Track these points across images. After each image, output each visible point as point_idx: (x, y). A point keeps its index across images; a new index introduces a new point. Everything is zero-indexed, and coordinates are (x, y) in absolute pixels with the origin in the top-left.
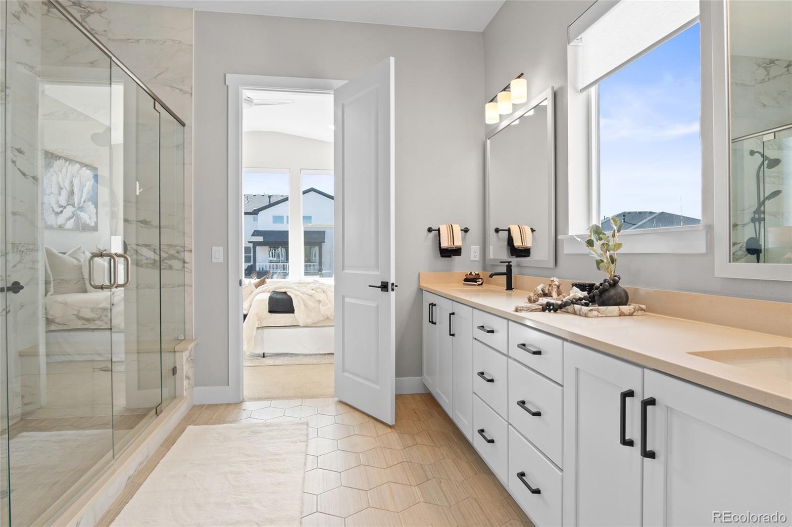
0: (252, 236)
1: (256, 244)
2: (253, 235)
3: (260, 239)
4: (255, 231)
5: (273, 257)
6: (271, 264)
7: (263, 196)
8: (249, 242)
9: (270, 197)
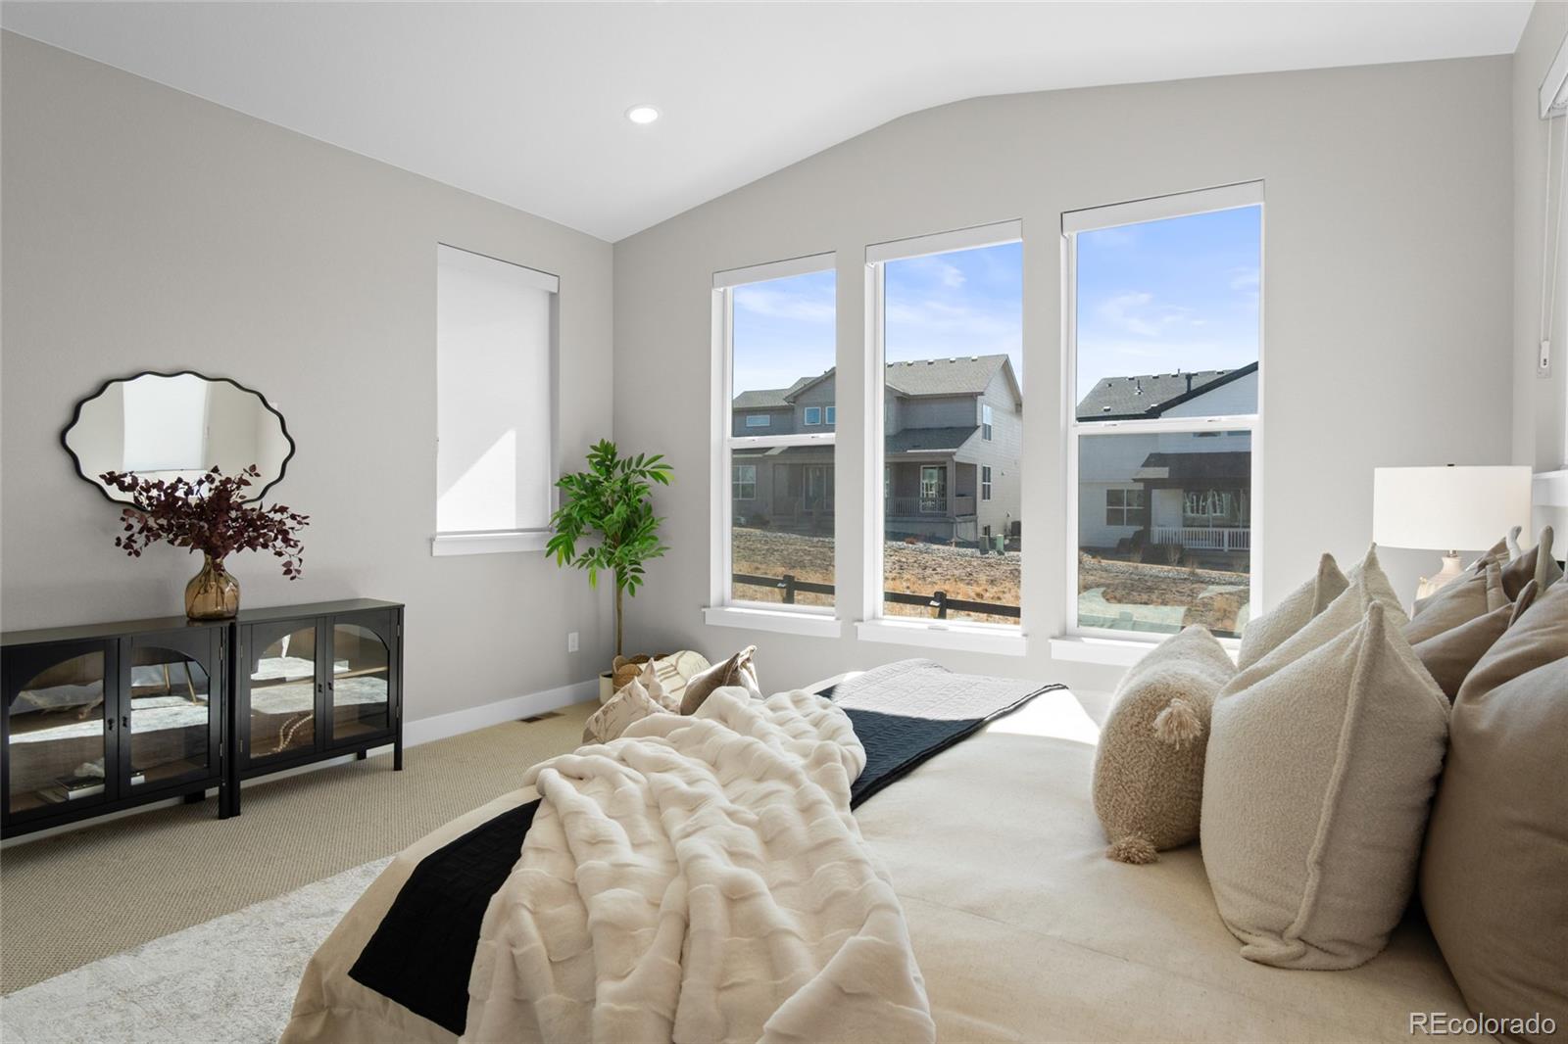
0: (1143, 466)
1: (1151, 484)
2: (1146, 464)
3: (1162, 473)
4: (1152, 456)
5: (1192, 512)
6: (1188, 529)
7: (1176, 376)
8: (1135, 480)
9: (1189, 377)
